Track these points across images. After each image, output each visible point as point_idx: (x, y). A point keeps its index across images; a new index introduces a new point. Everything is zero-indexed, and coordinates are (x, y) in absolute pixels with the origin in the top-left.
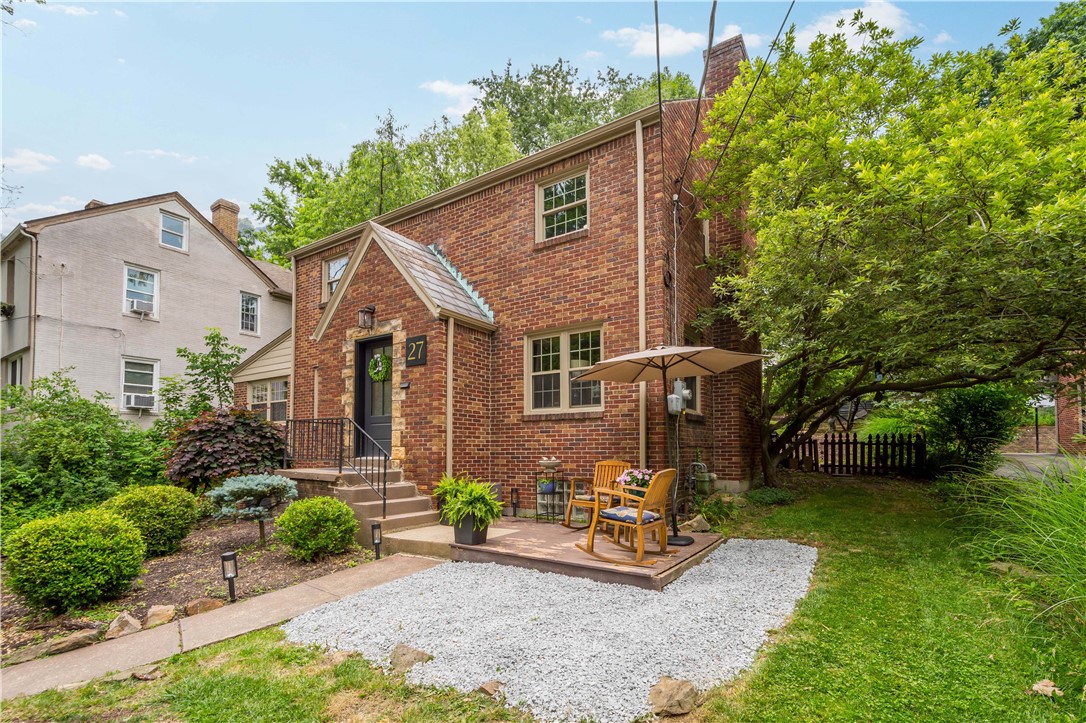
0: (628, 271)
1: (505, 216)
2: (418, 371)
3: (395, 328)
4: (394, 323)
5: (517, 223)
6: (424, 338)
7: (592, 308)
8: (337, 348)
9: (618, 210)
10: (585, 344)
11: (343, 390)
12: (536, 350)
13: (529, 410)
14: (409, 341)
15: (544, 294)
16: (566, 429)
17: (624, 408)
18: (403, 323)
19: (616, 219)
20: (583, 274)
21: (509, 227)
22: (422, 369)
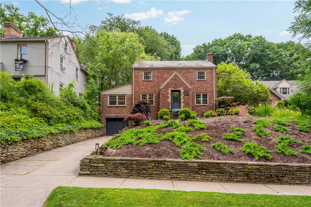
0: (212, 86)
1: (192, 74)
2: (186, 97)
3: (181, 89)
4: (181, 88)
5: (194, 76)
6: (188, 91)
7: (207, 91)
8: (166, 91)
9: (210, 78)
10: (205, 95)
11: (168, 98)
12: (196, 95)
13: (196, 104)
14: (184, 92)
15: (199, 87)
16: (203, 107)
17: (212, 104)
18: (183, 89)
19: (210, 79)
20: (205, 86)
21: (192, 76)
22: (188, 96)
